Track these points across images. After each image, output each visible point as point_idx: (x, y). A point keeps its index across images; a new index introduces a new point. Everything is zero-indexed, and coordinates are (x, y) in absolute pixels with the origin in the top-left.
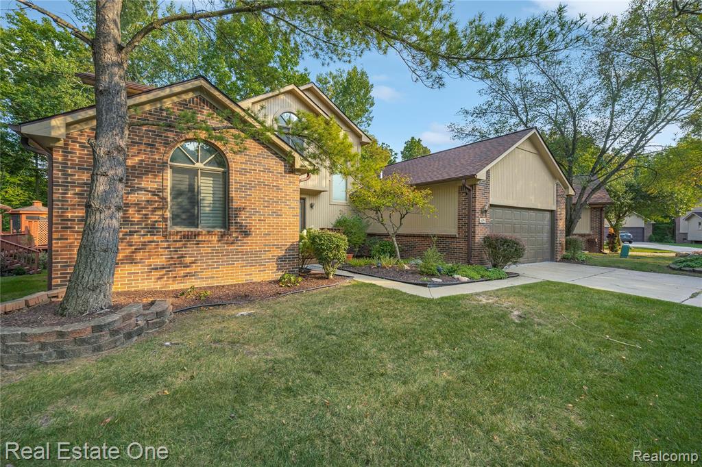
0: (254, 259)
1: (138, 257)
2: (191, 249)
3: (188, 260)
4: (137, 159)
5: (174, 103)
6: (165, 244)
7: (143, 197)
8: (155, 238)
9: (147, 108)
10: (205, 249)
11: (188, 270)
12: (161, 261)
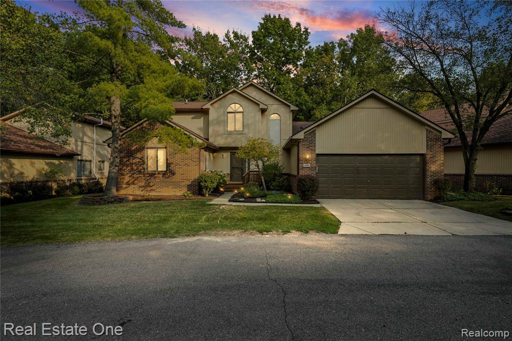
0: (177, 185)
1: (136, 182)
2: (153, 180)
3: (151, 184)
4: (135, 147)
5: (146, 124)
6: (144, 178)
7: (138, 160)
8: (141, 175)
9: (138, 128)
10: (157, 180)
11: (152, 188)
12: (143, 184)
